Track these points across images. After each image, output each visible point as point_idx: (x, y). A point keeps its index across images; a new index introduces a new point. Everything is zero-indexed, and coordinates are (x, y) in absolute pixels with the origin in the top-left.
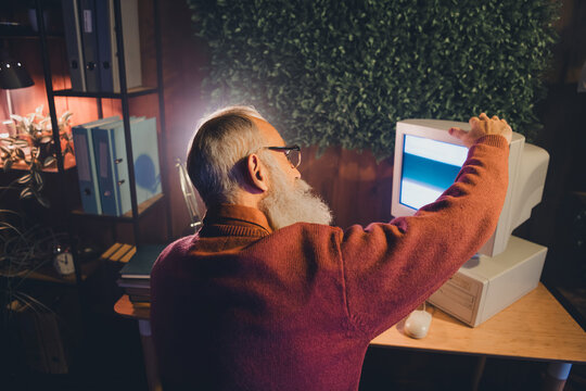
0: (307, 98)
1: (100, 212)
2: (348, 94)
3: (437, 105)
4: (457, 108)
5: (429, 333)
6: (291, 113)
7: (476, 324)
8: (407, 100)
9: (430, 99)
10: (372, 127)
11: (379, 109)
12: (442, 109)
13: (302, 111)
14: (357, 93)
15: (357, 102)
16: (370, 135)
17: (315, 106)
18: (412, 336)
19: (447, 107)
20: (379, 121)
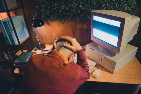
0: (64, 5)
1: (11, 44)
2: (76, 3)
3: (105, 4)
4: (111, 5)
5: (99, 76)
6: (60, 10)
7: (114, 73)
8: (95, 4)
9: (102, 2)
10: (85, 13)
11: (86, 7)
12: (106, 5)
13: (63, 10)
14: (79, 3)
15: (79, 5)
16: (84, 15)
17: (66, 8)
18: (94, 78)
19: (107, 5)
20: (86, 11)
